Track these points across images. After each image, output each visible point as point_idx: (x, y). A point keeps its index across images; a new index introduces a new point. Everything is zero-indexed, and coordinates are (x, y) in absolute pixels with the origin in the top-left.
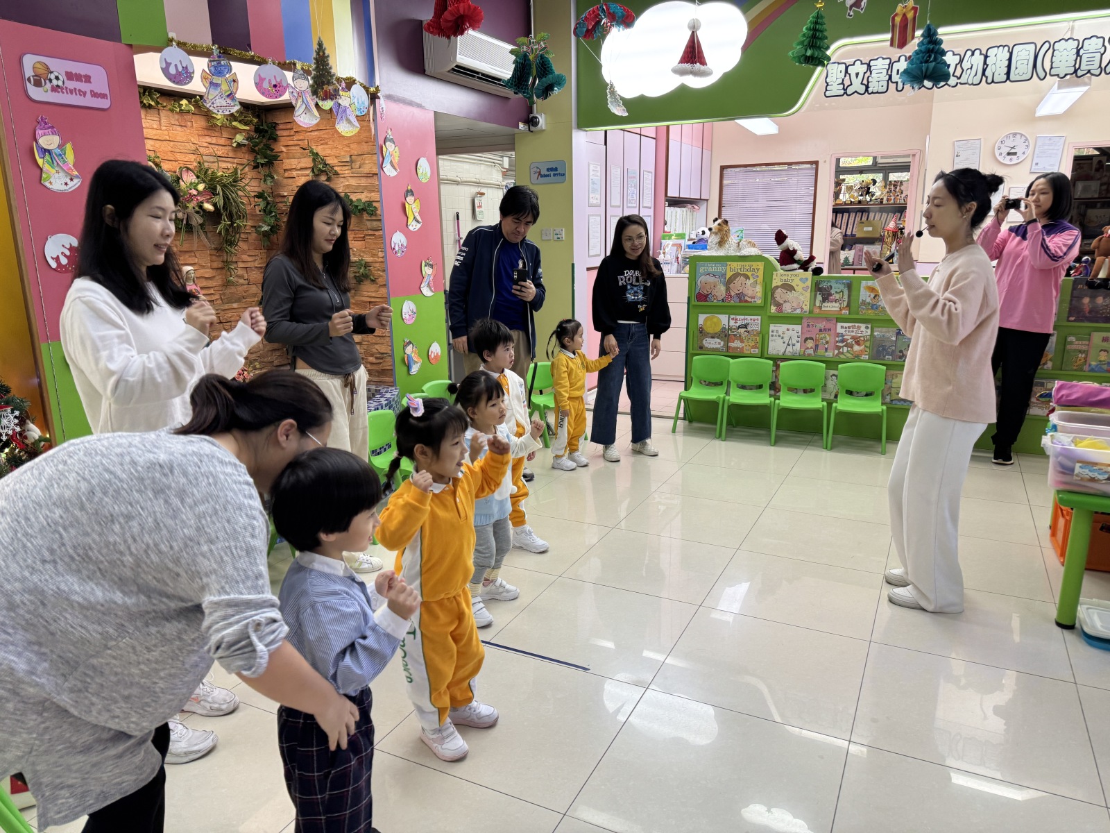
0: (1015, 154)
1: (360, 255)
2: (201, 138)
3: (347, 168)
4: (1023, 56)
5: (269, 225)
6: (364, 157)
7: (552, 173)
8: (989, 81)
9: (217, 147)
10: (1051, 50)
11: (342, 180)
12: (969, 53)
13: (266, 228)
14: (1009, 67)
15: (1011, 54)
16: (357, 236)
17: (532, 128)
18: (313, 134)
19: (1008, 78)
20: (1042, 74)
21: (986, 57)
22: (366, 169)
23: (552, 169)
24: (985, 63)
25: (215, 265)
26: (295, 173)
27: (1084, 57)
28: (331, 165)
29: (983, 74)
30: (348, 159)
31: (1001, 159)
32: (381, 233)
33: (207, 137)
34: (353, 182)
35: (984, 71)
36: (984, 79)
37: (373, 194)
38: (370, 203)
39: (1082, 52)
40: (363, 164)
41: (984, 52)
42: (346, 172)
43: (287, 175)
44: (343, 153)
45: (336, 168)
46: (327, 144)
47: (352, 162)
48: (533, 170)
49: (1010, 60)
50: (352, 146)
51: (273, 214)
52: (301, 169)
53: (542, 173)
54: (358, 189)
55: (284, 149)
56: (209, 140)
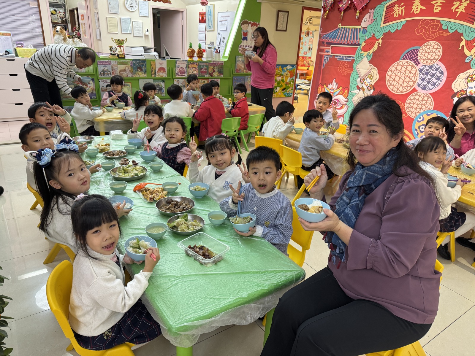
0: (132, 7)
31: (128, 8)
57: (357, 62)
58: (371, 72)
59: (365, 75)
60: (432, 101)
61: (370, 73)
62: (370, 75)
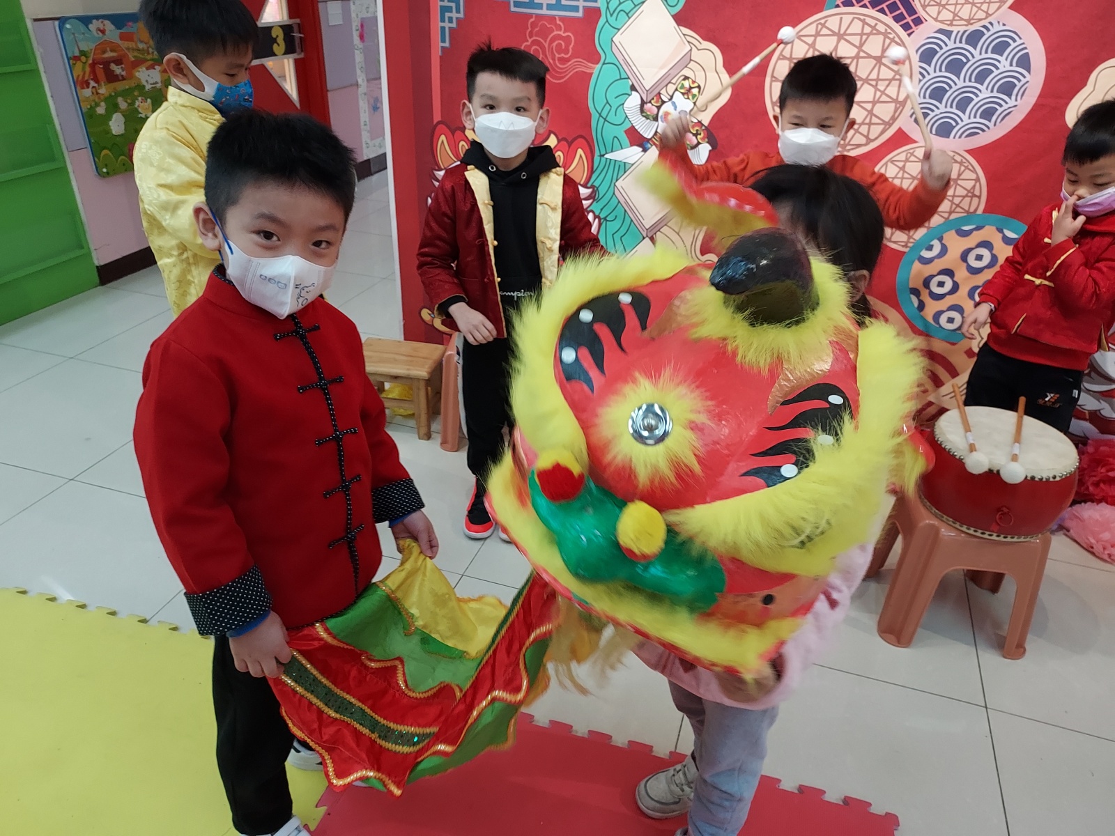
57: (611, 20)
58: (692, 65)
59: (665, 81)
60: (977, 180)
61: (686, 72)
62: (686, 78)
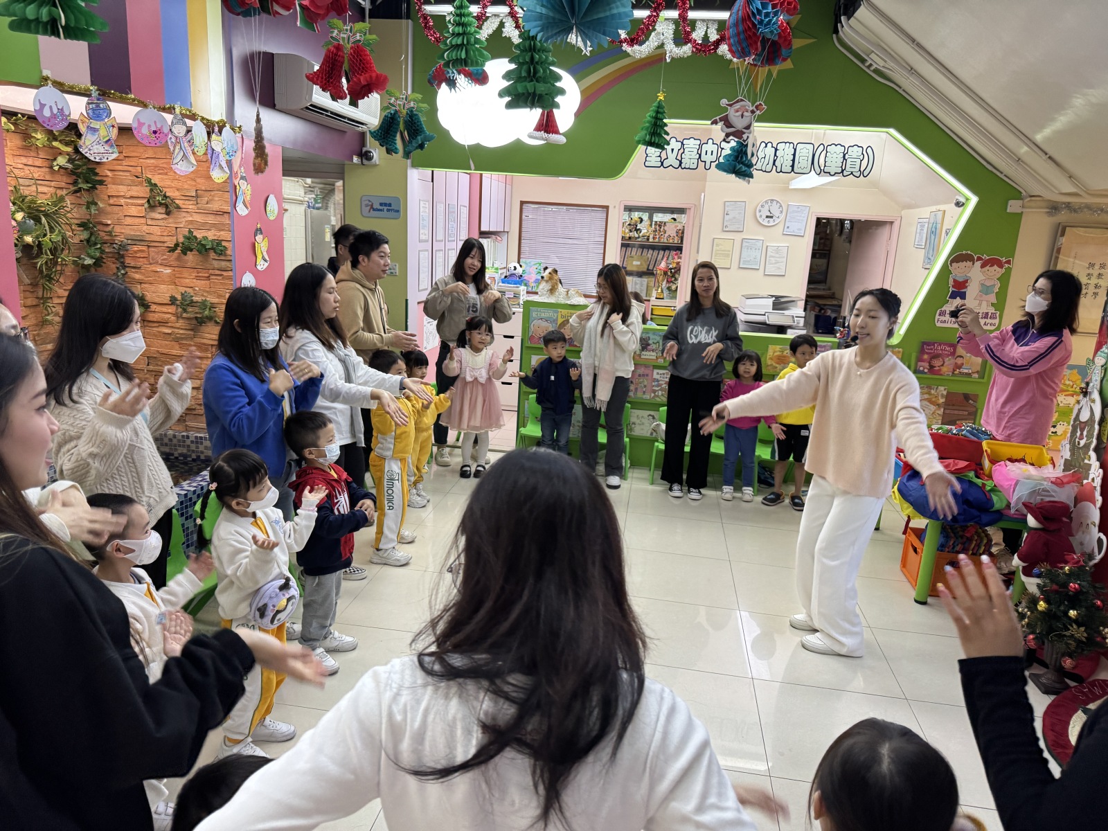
0: (772, 217)
1: (203, 295)
2: (16, 158)
3: (191, 202)
4: (804, 153)
5: (92, 257)
6: (212, 193)
7: (385, 208)
8: (779, 170)
9: (32, 168)
10: (825, 151)
11: (184, 214)
12: (763, 145)
13: (88, 261)
14: (793, 160)
15: (795, 150)
16: (200, 274)
17: (365, 162)
18: (148, 161)
19: (793, 170)
20: (818, 170)
21: (776, 150)
22: (215, 206)
23: (385, 205)
24: (775, 155)
25: (29, 302)
26: (122, 201)
27: (849, 160)
28: (172, 197)
29: (774, 164)
30: (194, 194)
31: (761, 220)
32: (230, 273)
33: (22, 158)
34: (198, 218)
35: (775, 161)
36: (774, 168)
37: (222, 233)
38: (219, 243)
39: (847, 156)
40: (211, 200)
41: (775, 145)
42: (190, 207)
43: (112, 201)
44: (186, 187)
45: (177, 202)
46: (166, 174)
47: (197, 196)
48: (364, 203)
49: (794, 155)
50: (199, 180)
51: (99, 246)
52: (132, 197)
53: (375, 207)
54: (204, 226)
55: (109, 173)
56: (24, 160)
